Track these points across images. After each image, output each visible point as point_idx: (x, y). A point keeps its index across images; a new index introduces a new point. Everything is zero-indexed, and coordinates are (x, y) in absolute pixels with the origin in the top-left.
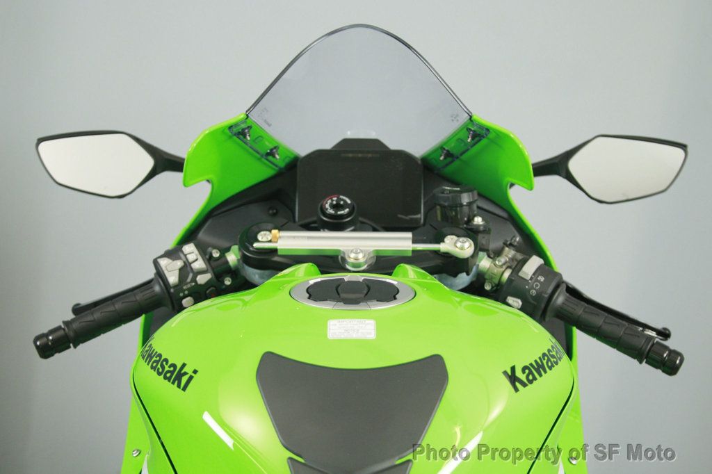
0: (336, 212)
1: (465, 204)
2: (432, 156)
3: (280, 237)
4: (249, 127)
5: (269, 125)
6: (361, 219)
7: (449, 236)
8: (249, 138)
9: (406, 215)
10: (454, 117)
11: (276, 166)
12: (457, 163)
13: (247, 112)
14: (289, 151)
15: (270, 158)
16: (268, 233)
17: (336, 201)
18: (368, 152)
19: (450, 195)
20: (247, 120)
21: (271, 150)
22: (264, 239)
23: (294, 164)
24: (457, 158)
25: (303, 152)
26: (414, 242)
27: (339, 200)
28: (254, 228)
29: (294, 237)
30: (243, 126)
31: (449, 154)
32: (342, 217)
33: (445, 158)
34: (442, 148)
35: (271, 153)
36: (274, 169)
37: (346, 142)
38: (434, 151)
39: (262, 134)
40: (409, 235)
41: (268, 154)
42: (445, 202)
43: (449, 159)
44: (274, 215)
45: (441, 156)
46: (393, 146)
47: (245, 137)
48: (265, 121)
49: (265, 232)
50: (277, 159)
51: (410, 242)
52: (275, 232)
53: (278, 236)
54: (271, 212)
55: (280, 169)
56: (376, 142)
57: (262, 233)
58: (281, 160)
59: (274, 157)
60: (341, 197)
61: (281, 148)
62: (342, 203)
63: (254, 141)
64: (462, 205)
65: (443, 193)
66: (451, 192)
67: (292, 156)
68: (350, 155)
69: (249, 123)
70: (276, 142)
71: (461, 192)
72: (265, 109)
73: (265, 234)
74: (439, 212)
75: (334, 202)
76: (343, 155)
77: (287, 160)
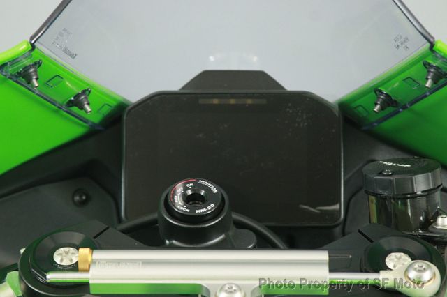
0: (193, 210)
1: (419, 193)
2: (358, 103)
3: (94, 262)
4: (38, 64)
5: (73, 56)
6: (235, 216)
7: (393, 254)
8: (36, 84)
9: (314, 208)
10: (402, 42)
11: (85, 121)
12: (403, 116)
13: (32, 38)
14: (108, 96)
15: (75, 109)
16: (71, 249)
17: (192, 189)
18: (247, 96)
19: (394, 178)
20: (33, 53)
21: (77, 96)
22: (66, 262)
23: (118, 116)
24: (405, 108)
25: (134, 95)
26: (333, 269)
27: (197, 187)
28: (48, 242)
29: (119, 262)
30: (27, 62)
31: (389, 102)
32: (203, 219)
33: (382, 108)
34: (377, 91)
35: (77, 102)
36: (83, 126)
37: (206, 76)
38: (363, 94)
39: (61, 73)
40: (323, 256)
41: (70, 104)
42: (384, 189)
43: (390, 109)
44: (83, 203)
45: (376, 104)
46: (291, 83)
47: (29, 81)
48: (67, 51)
49: (66, 249)
50: (86, 112)
51: (326, 269)
52: (85, 251)
53: (90, 259)
54: (77, 198)
55: (93, 125)
56: (261, 76)
57: (62, 250)
58: (94, 112)
59: (82, 108)
60: (202, 182)
61: (93, 91)
62: (203, 193)
63: (47, 83)
64: (414, 196)
65: (380, 174)
66: (395, 171)
67: (114, 103)
68: (216, 101)
69: (36, 56)
70: (86, 84)
71: (414, 172)
72: (64, 30)
73: (67, 253)
74: (374, 208)
75: (189, 192)
76: (201, 101)
77: (106, 110)
